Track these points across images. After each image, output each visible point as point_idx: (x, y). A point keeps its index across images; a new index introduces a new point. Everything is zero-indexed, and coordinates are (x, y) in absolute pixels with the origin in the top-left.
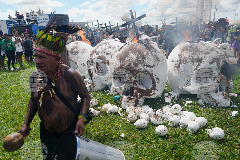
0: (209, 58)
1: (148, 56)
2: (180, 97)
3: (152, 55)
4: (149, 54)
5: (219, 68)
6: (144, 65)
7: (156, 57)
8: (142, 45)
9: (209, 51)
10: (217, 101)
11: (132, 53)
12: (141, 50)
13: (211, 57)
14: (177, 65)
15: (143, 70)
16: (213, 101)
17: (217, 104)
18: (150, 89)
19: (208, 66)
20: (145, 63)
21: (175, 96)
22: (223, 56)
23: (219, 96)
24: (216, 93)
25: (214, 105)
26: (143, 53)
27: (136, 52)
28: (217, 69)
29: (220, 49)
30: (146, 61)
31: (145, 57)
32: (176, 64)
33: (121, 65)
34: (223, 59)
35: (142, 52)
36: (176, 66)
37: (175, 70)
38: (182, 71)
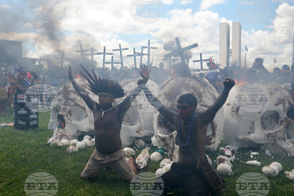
0: (273, 99)
1: (206, 94)
2: (241, 151)
3: (209, 93)
4: (206, 92)
5: (285, 110)
6: (202, 105)
7: (214, 96)
8: (196, 81)
9: (272, 91)
10: (287, 150)
11: (185, 90)
12: (196, 86)
13: (275, 98)
14: (235, 109)
15: (201, 111)
16: (282, 150)
17: (287, 154)
18: (210, 135)
19: (273, 108)
20: (202, 103)
21: (235, 149)
22: (287, 98)
23: (288, 144)
24: (284, 141)
25: (283, 156)
26: (199, 90)
27: (190, 89)
28: (283, 112)
29: (284, 90)
30: (204, 100)
31: (202, 94)
32: (233, 108)
33: (170, 105)
34: (288, 101)
35: (198, 88)
36: (234, 111)
37: (233, 115)
38: (242, 116)
